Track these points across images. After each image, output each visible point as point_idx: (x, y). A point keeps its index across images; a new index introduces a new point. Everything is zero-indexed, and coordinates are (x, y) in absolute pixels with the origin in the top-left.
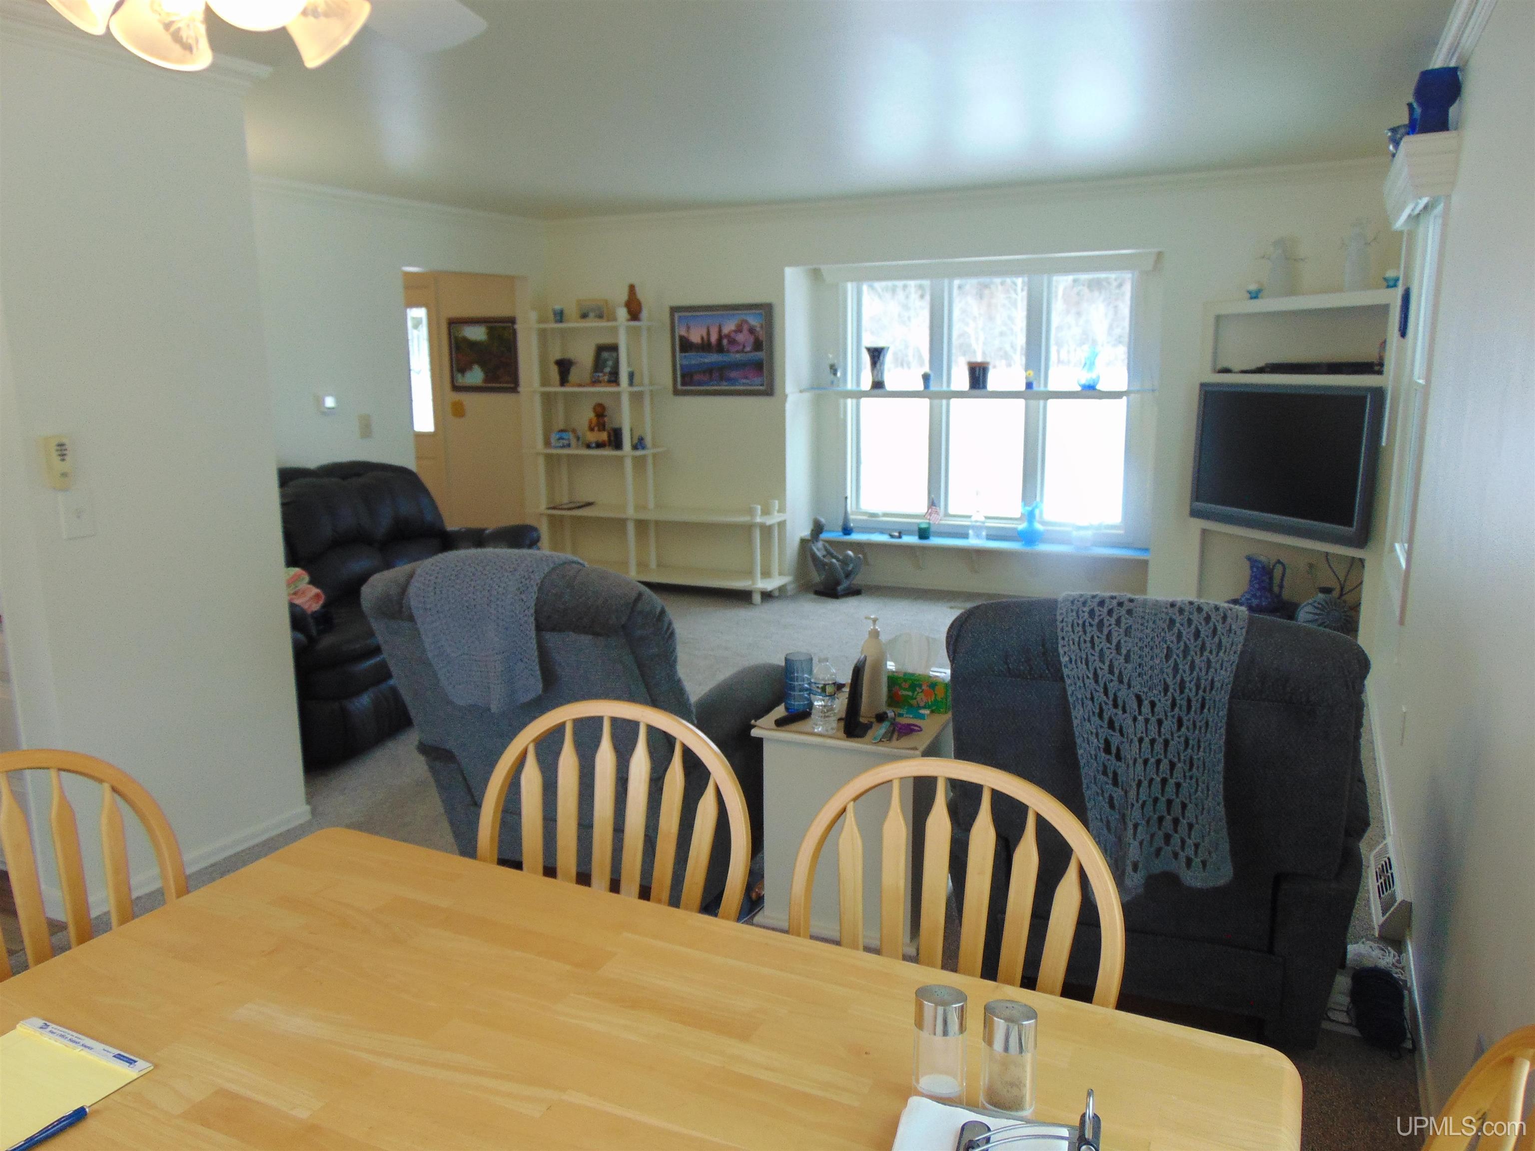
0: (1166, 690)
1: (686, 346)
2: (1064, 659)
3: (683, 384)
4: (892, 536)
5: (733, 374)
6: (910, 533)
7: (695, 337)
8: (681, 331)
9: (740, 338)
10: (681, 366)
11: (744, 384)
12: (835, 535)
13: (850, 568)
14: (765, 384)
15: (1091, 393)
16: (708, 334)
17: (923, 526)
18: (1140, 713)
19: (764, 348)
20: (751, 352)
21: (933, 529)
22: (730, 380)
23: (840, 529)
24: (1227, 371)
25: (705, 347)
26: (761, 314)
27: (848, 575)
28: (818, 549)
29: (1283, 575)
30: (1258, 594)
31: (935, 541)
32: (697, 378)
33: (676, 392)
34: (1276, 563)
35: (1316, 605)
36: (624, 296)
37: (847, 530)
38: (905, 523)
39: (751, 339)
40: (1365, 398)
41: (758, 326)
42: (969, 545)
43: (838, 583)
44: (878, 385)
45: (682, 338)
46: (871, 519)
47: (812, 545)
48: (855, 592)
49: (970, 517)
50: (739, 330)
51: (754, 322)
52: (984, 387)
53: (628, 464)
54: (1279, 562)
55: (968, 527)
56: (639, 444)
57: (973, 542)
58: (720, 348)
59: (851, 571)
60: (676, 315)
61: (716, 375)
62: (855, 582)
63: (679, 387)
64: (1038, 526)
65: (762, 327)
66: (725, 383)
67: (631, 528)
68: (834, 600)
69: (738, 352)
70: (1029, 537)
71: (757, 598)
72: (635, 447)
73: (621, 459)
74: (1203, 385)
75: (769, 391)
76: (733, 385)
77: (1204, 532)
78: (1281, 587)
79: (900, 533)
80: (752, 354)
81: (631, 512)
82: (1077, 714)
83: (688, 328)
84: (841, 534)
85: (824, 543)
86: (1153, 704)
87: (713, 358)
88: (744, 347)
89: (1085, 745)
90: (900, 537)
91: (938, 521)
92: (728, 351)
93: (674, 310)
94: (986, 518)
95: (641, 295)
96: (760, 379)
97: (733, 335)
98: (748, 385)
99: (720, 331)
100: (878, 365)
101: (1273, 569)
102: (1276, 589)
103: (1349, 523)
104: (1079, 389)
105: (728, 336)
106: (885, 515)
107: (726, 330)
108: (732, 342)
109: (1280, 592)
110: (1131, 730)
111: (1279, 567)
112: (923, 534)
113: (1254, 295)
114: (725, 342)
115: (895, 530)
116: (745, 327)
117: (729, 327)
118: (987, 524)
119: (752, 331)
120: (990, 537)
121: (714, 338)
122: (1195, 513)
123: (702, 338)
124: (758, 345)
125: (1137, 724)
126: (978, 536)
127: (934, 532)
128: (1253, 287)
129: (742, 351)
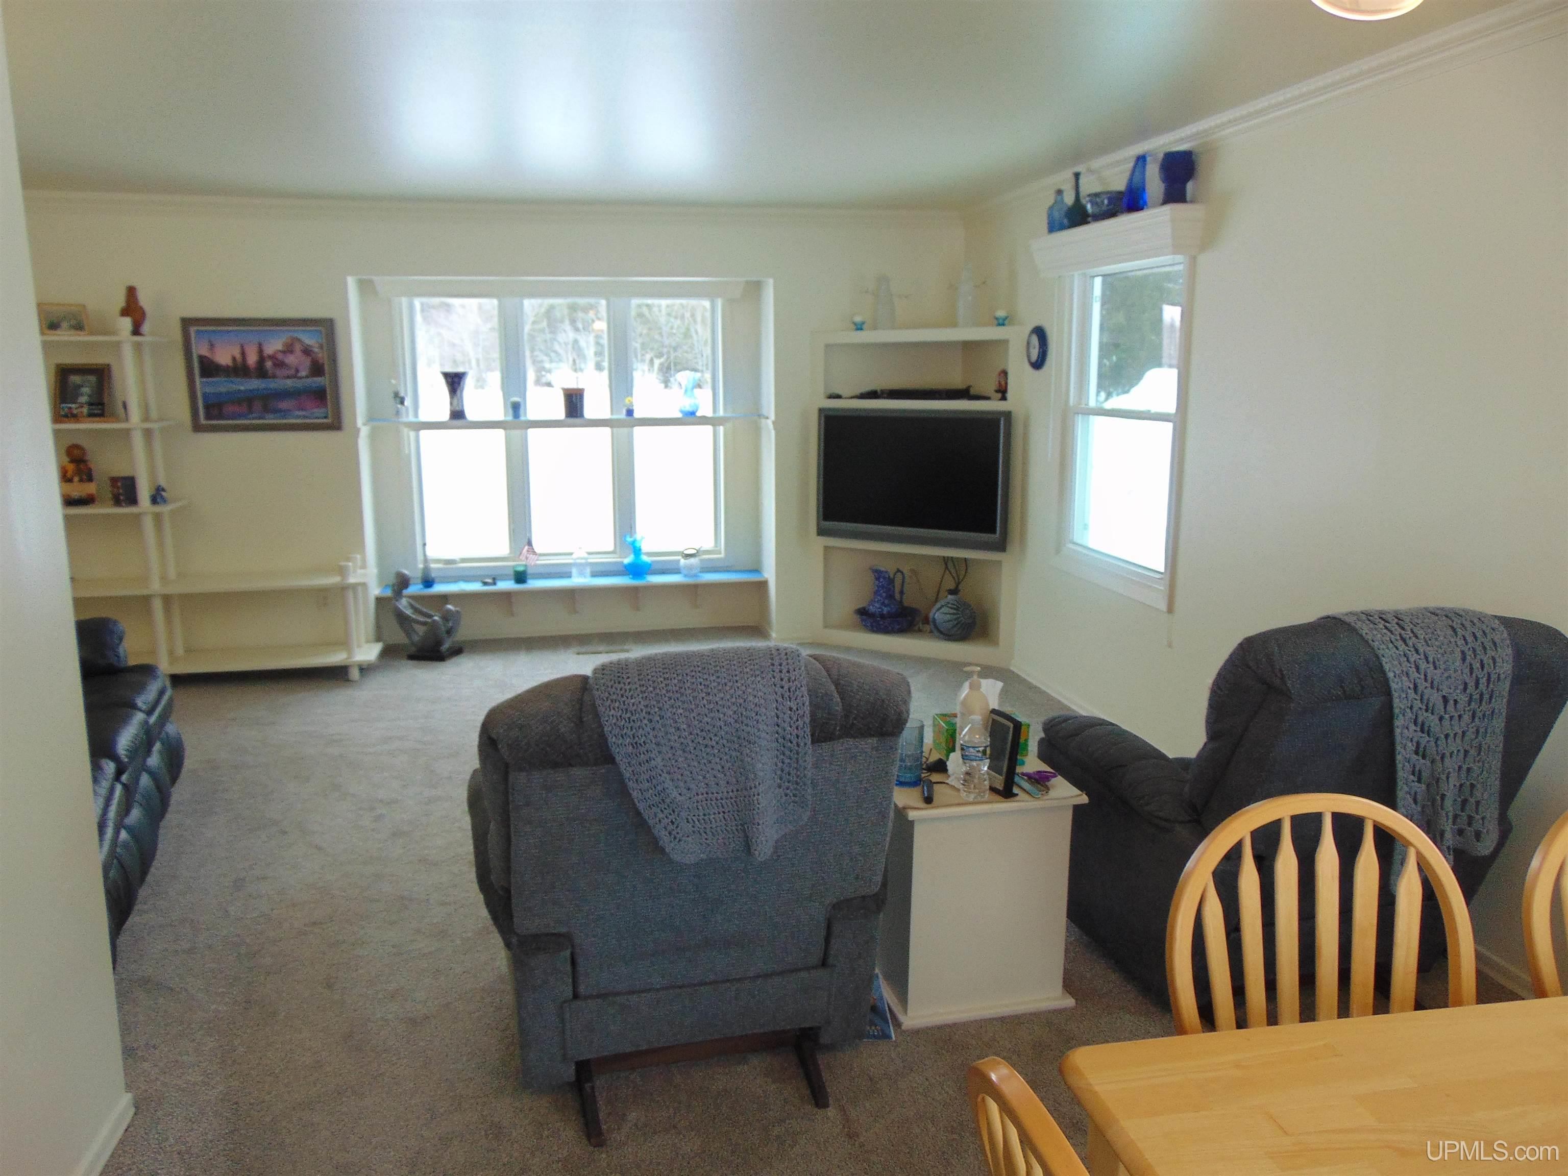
0: (1465, 689)
1: (209, 368)
2: (1391, 675)
3: (208, 417)
4: (485, 584)
5: (284, 405)
6: (504, 578)
7: (223, 357)
8: (200, 349)
9: (291, 360)
10: (205, 396)
11: (298, 417)
12: (415, 589)
13: (450, 624)
14: (329, 416)
15: (691, 419)
16: (243, 354)
17: (521, 569)
18: (1445, 712)
19: (326, 371)
20: (307, 377)
21: (530, 571)
22: (276, 411)
23: (419, 581)
24: (838, 397)
25: (239, 370)
26: (320, 332)
27: (449, 632)
28: (403, 604)
29: (903, 582)
30: (886, 602)
31: (534, 584)
32: (229, 409)
33: (197, 428)
34: (897, 572)
35: (950, 605)
36: (120, 301)
37: (428, 582)
38: (487, 567)
39: (307, 362)
40: (999, 421)
41: (317, 345)
42: (574, 585)
43: (439, 643)
44: (457, 415)
45: (202, 359)
46: (446, 566)
47: (397, 603)
48: (457, 651)
49: (571, 554)
50: (289, 349)
51: (310, 340)
52: (582, 416)
53: (148, 524)
54: (899, 571)
55: (570, 565)
56: (157, 497)
57: (578, 580)
58: (261, 372)
59: (452, 628)
60: (193, 330)
61: (258, 405)
62: (456, 639)
63: (203, 421)
64: (645, 559)
65: (321, 347)
66: (272, 416)
67: (157, 606)
68: (442, 663)
69: (288, 377)
70: (636, 570)
71: (355, 674)
72: (154, 500)
73: (138, 516)
74: (821, 410)
75: (335, 425)
76: (284, 417)
77: (826, 548)
78: (902, 592)
79: (494, 579)
80: (310, 380)
81: (156, 586)
82: (1399, 722)
83: (212, 346)
84: (421, 586)
85: (408, 599)
86: (1456, 702)
87: (254, 384)
88: (297, 371)
89: (1402, 751)
90: (495, 584)
91: (533, 563)
92: (274, 376)
93: (187, 323)
94: (589, 553)
95: (144, 300)
96: (323, 410)
97: (280, 356)
98: (305, 417)
99: (261, 351)
100: (458, 392)
101: (894, 577)
102: (897, 596)
103: (993, 531)
104: (680, 415)
105: (272, 357)
106: (464, 560)
107: (269, 350)
108: (279, 364)
109: (901, 598)
110: (1438, 729)
111: (899, 575)
112: (520, 577)
113: (859, 327)
114: (269, 364)
115: (488, 576)
116: (298, 348)
117: (274, 346)
118: (590, 561)
119: (307, 351)
120: (594, 575)
121: (252, 359)
122: (821, 532)
123: (234, 359)
124: (317, 369)
125: (1442, 723)
126: (581, 574)
127: (530, 574)
128: (858, 319)
129: (295, 376)
